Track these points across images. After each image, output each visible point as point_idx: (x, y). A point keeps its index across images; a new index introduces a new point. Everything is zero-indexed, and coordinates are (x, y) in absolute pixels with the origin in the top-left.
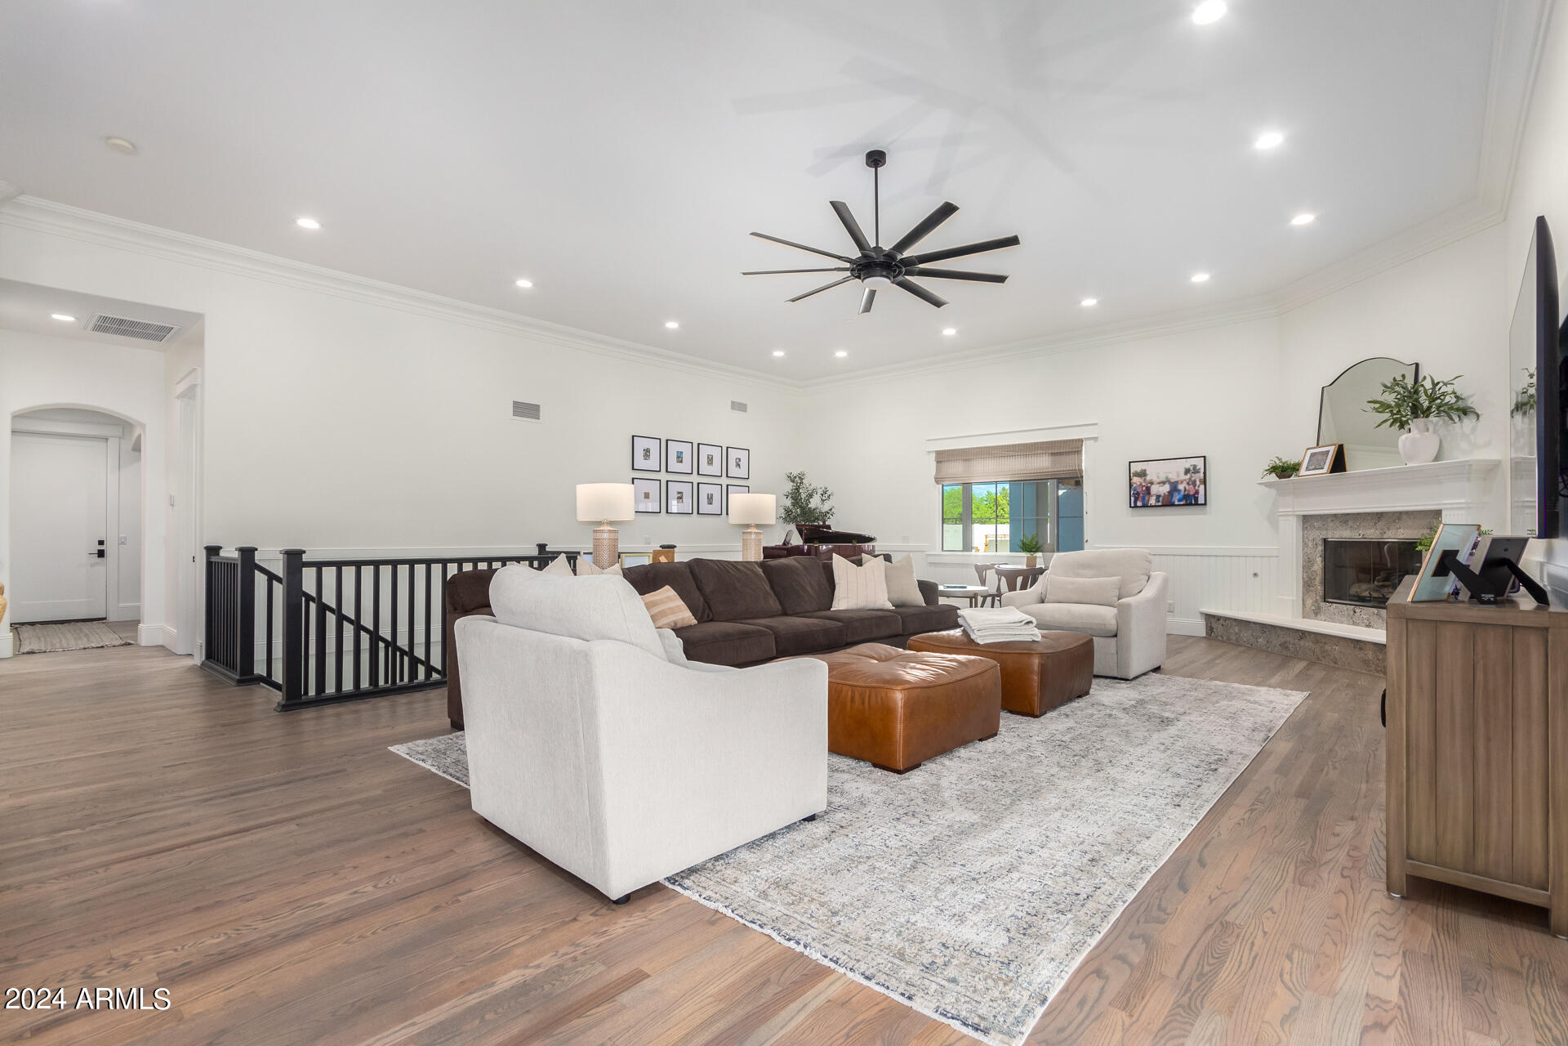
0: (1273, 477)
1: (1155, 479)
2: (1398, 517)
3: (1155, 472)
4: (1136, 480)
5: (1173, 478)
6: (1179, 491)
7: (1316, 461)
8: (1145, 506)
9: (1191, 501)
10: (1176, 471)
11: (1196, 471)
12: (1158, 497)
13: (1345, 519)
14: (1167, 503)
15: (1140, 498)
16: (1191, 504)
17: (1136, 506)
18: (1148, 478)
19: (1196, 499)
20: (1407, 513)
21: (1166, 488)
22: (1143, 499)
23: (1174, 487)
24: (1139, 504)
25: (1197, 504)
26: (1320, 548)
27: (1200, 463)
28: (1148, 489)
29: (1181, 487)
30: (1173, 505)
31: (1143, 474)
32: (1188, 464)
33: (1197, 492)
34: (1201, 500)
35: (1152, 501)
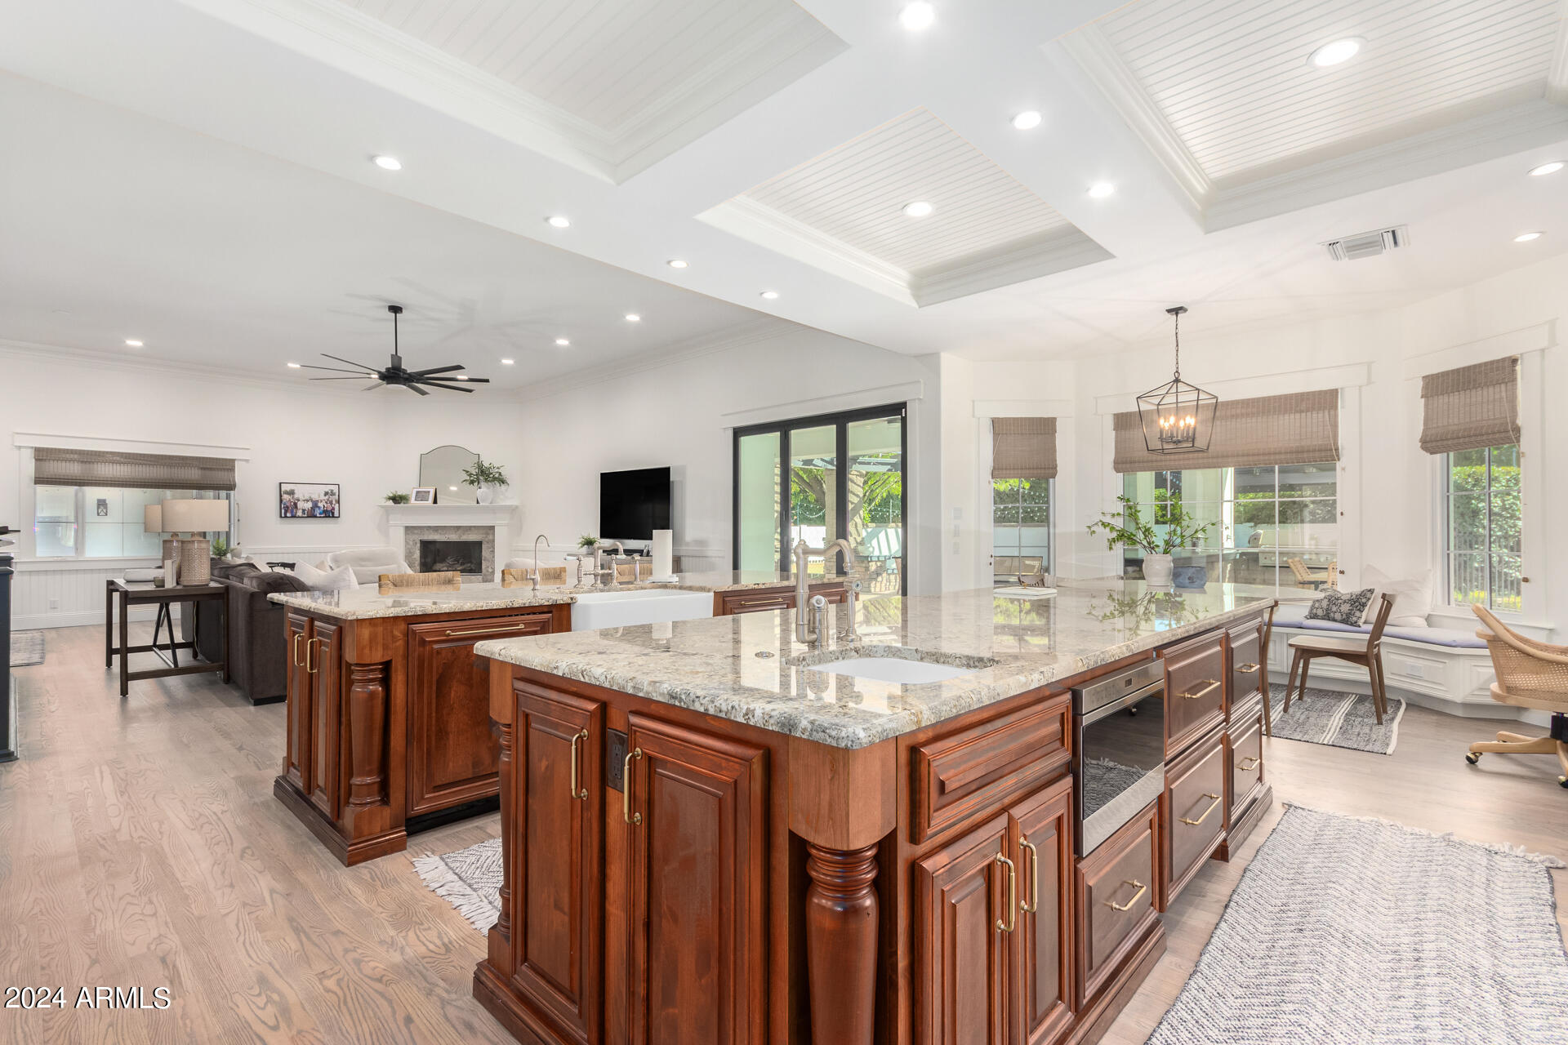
0: (391, 503)
1: (301, 498)
2: (469, 529)
3: (301, 493)
4: (286, 497)
5: (315, 497)
6: (319, 508)
7: (421, 496)
8: (294, 516)
9: (329, 514)
10: (318, 493)
11: (333, 494)
12: (304, 510)
13: (436, 529)
14: (311, 515)
15: (288, 510)
16: (329, 517)
17: (286, 517)
18: (296, 496)
19: (333, 513)
20: (474, 527)
21: (309, 505)
22: (292, 512)
23: (315, 505)
24: (288, 515)
25: (333, 517)
26: (419, 545)
27: (335, 489)
28: (295, 504)
29: (320, 505)
30: (316, 517)
31: (292, 493)
32: (328, 488)
33: (333, 509)
34: (336, 514)
35: (300, 513)
